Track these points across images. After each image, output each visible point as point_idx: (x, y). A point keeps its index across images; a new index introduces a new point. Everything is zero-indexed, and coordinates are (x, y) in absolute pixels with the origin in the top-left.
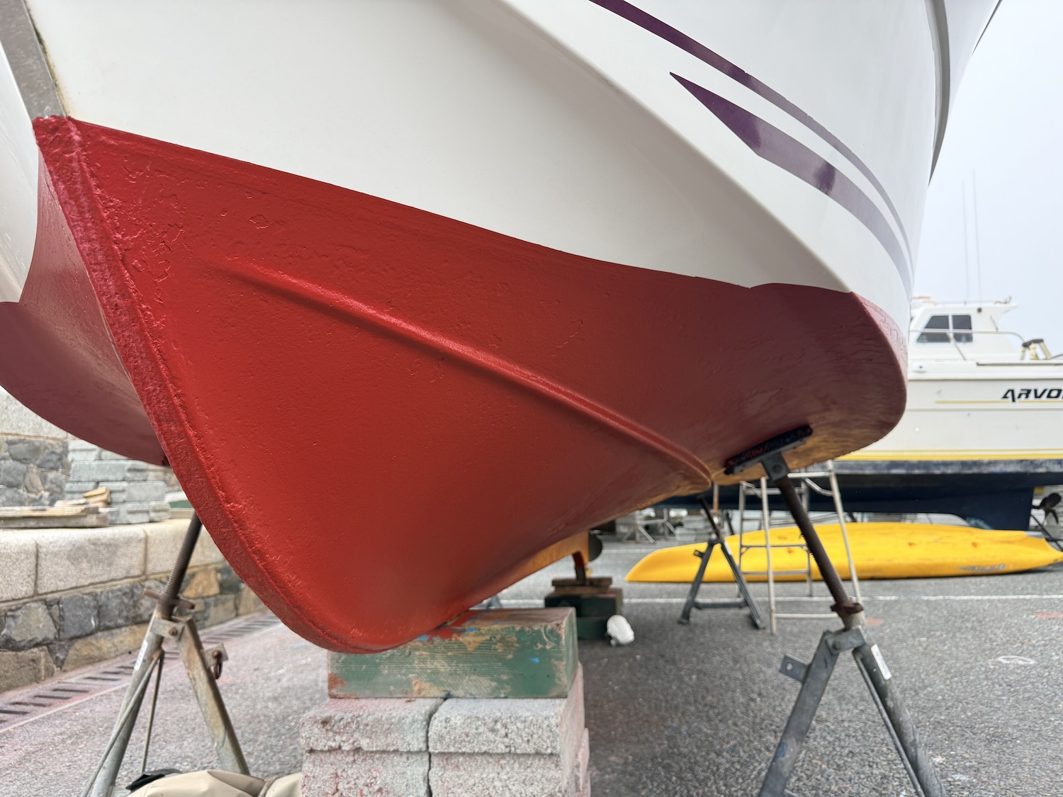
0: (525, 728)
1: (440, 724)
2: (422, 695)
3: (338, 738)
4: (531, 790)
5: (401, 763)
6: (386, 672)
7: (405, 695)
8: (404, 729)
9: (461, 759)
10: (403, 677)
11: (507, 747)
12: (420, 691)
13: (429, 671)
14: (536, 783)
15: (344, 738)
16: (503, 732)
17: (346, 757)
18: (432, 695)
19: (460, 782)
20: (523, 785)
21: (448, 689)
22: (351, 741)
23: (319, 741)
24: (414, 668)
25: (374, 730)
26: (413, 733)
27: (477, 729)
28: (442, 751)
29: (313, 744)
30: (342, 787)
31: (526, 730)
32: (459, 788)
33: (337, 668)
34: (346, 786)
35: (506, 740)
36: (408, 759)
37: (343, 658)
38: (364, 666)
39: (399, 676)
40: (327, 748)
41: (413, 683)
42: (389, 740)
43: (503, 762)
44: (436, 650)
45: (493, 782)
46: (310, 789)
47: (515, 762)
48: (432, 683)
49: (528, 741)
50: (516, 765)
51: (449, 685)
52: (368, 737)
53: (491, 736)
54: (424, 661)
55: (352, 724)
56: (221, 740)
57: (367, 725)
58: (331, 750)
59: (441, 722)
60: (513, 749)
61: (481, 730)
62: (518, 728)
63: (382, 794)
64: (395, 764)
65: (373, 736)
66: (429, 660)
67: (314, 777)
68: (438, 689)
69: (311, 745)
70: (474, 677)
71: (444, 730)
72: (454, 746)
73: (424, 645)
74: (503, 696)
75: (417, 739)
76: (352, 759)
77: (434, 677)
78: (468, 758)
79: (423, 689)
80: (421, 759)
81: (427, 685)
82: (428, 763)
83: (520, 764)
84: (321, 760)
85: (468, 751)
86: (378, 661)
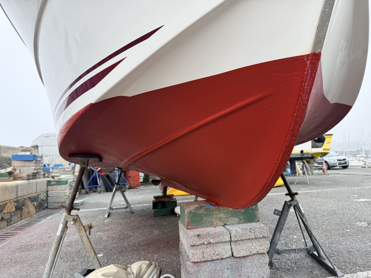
0: (259, 230)
1: (234, 232)
2: (217, 225)
3: (203, 240)
4: (262, 248)
5: (222, 246)
6: (205, 219)
7: (212, 226)
8: (224, 235)
9: (240, 242)
10: (211, 220)
11: (254, 236)
12: (216, 224)
13: (219, 218)
14: (263, 246)
15: (205, 240)
16: (253, 232)
17: (204, 246)
18: (220, 225)
19: (242, 248)
20: (260, 247)
21: (225, 222)
22: (207, 241)
23: (197, 242)
24: (214, 217)
25: (214, 236)
26: (227, 236)
27: (246, 232)
28: (236, 240)
29: (195, 243)
30: (205, 255)
31: (260, 231)
32: (242, 250)
33: (189, 219)
34: (207, 255)
35: (255, 234)
36: (224, 244)
37: (191, 216)
38: (198, 218)
39: (209, 220)
40: (199, 244)
41: (214, 222)
42: (219, 239)
43: (252, 241)
44: (220, 211)
45: (251, 247)
46: (195, 258)
47: (256, 240)
48: (220, 221)
49: (261, 234)
50: (256, 242)
51: (225, 221)
52: (212, 239)
53: (250, 234)
54: (217, 215)
55: (207, 235)
56: (93, 257)
57: (212, 235)
58: (201, 244)
59: (234, 231)
60: (256, 237)
61: (247, 232)
62: (257, 230)
63: (218, 256)
64: (220, 246)
65: (214, 238)
66: (218, 214)
67: (196, 254)
68: (222, 223)
69: (194, 244)
70: (232, 218)
71: (236, 234)
72: (239, 238)
73: (217, 210)
74: (241, 223)
75: (228, 237)
76: (206, 247)
77: (220, 219)
78: (242, 241)
79: (217, 223)
80: (228, 243)
81: (218, 222)
82: (230, 244)
83: (257, 241)
84: (196, 248)
85: (244, 239)
86: (202, 216)
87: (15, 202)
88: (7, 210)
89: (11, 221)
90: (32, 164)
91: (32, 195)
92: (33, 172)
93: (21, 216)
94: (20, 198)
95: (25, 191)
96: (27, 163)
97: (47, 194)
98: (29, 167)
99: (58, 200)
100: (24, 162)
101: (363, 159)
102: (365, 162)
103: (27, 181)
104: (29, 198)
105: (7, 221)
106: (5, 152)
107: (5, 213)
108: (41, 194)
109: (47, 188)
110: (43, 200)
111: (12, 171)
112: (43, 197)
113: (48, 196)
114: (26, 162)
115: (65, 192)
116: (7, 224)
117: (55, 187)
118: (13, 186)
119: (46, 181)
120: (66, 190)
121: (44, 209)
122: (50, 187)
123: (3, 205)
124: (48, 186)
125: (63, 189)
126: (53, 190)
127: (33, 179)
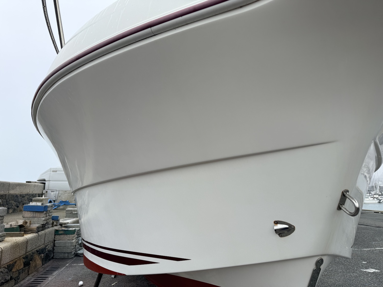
87: (24, 258)
88: (16, 268)
89: (18, 279)
90: (43, 215)
91: (39, 247)
92: (43, 223)
93: (28, 272)
94: (29, 253)
95: (33, 245)
96: (37, 215)
97: (54, 244)
98: (39, 218)
99: (65, 250)
100: (35, 212)
101: (377, 196)
102: (380, 200)
103: (37, 234)
104: (37, 251)
105: (15, 280)
106: (13, 189)
107: (14, 272)
108: (48, 244)
109: (55, 238)
110: (49, 251)
111: (23, 224)
112: (50, 247)
113: (54, 246)
114: (37, 213)
115: (72, 242)
116: (15, 283)
117: (62, 236)
118: (23, 242)
119: (54, 230)
120: (73, 240)
121: (50, 260)
122: (57, 237)
123: (13, 263)
124: (56, 236)
125: (70, 239)
126: (61, 240)
127: (42, 230)
